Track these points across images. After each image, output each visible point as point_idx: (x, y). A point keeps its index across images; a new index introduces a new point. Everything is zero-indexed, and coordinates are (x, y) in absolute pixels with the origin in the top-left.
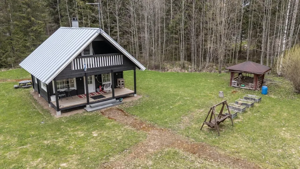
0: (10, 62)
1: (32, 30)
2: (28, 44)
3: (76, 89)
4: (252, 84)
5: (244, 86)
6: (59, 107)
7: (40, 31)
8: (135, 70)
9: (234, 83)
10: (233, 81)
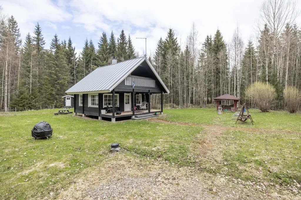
0: (37, 106)
1: (58, 83)
2: (54, 93)
3: (119, 107)
4: (233, 108)
5: (227, 110)
6: (114, 115)
7: (64, 84)
8: (162, 93)
9: (220, 109)
10: (219, 108)
